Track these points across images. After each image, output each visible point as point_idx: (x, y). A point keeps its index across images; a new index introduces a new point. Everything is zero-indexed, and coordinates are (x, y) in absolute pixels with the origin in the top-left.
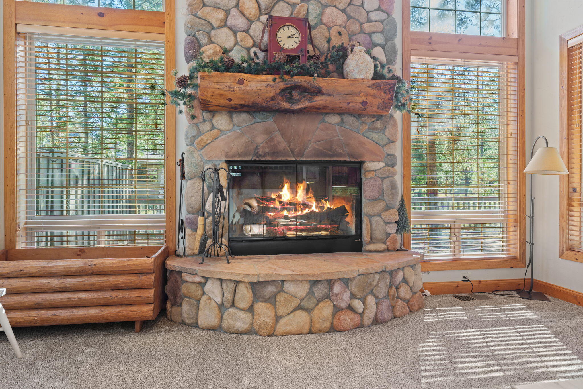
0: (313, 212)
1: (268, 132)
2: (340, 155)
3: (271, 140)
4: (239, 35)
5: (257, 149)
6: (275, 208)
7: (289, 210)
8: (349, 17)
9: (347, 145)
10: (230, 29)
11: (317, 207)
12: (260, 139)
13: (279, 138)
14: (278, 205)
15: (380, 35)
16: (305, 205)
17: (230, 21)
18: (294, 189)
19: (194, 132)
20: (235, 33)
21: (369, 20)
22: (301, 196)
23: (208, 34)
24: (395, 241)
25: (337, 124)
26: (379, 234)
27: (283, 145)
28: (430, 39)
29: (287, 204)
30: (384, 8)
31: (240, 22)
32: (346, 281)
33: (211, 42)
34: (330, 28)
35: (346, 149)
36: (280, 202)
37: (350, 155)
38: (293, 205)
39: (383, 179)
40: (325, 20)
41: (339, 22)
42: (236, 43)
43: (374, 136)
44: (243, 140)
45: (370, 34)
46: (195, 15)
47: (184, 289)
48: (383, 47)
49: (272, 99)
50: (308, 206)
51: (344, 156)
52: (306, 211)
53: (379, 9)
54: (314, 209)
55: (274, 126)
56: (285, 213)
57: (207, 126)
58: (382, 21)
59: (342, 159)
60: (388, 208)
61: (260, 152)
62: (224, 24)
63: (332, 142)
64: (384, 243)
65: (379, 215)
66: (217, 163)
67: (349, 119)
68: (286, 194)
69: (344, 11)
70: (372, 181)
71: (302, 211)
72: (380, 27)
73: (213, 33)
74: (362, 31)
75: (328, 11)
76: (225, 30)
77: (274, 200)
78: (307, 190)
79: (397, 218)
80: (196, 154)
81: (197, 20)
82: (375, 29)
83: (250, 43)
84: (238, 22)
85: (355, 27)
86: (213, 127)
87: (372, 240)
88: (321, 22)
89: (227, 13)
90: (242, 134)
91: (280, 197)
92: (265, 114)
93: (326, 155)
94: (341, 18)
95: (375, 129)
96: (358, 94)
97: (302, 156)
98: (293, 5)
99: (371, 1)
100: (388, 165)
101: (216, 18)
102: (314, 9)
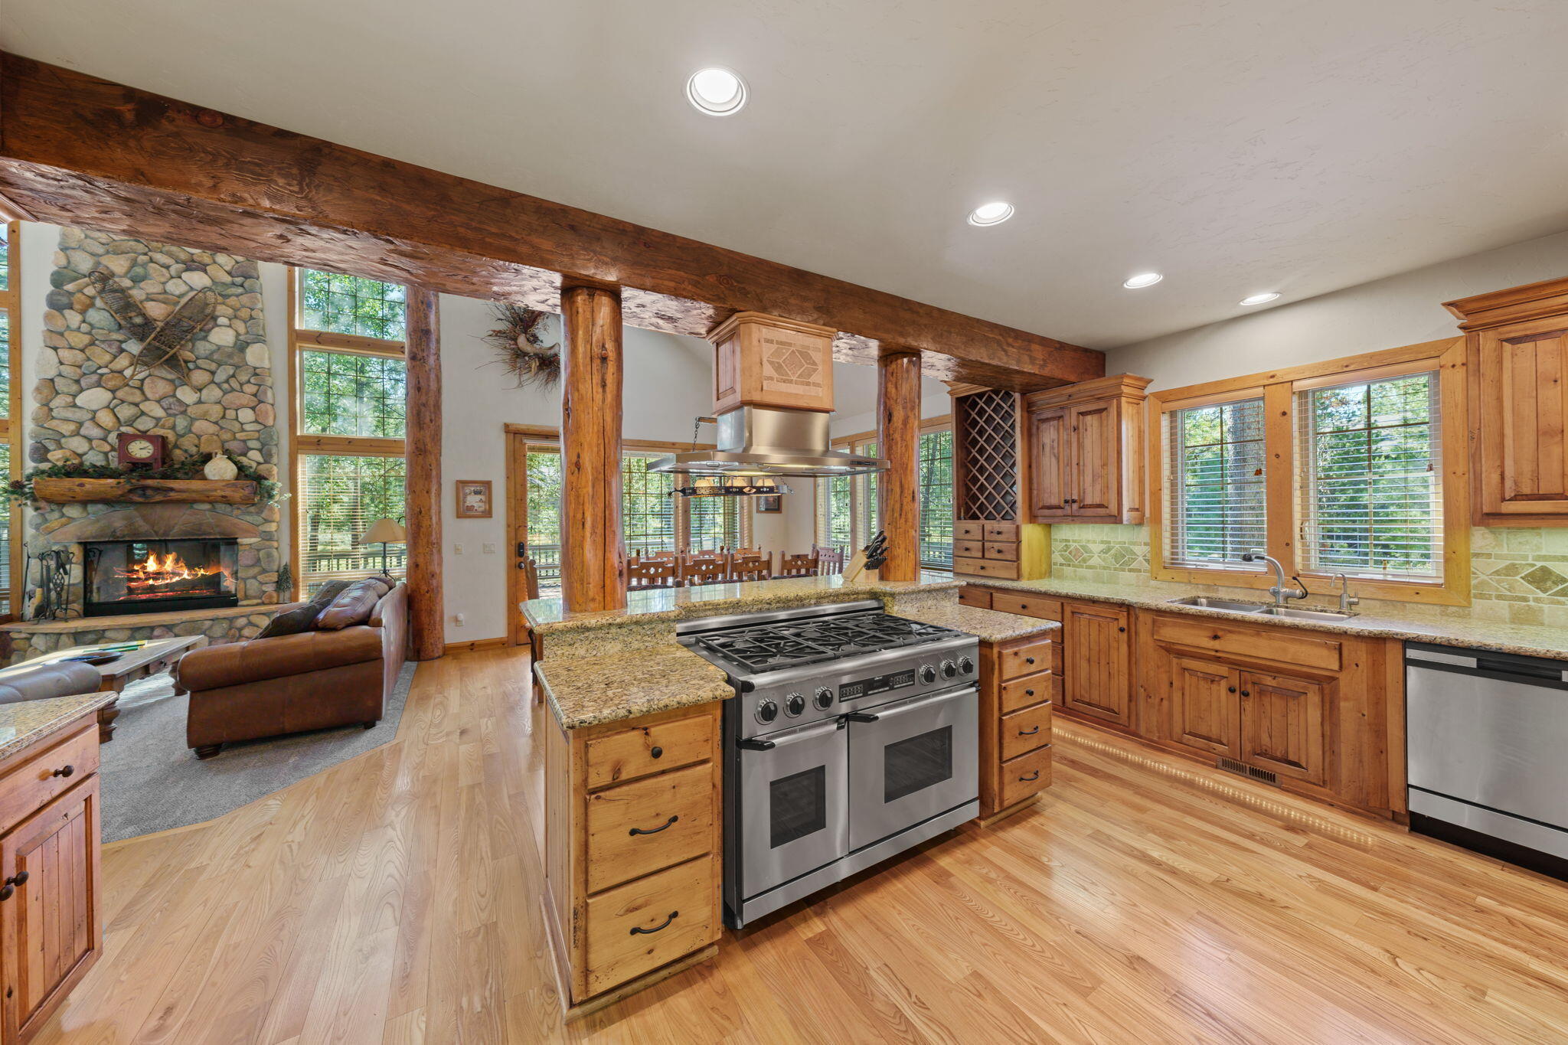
0: (184, 579)
1: (128, 518)
2: (210, 534)
3: (131, 524)
4: (95, 443)
5: (114, 531)
6: (139, 579)
7: (155, 579)
8: (222, 428)
9: (219, 526)
10: (85, 437)
11: (188, 575)
12: (118, 524)
13: (140, 522)
14: (141, 575)
15: (255, 442)
16: (174, 574)
17: (84, 431)
18: (160, 561)
19: (39, 521)
20: (90, 440)
21: (243, 430)
22: (169, 566)
23: (58, 441)
24: (271, 597)
25: (209, 510)
26: (251, 592)
27: (145, 528)
28: (319, 441)
29: (153, 574)
30: (260, 421)
31: (96, 432)
33: (61, 448)
34: (199, 437)
35: (217, 530)
36: (144, 573)
37: (220, 533)
38: (160, 575)
39: (258, 550)
40: (194, 430)
41: (211, 432)
42: (92, 448)
43: (248, 518)
44: (98, 525)
45: (244, 441)
46: (42, 427)
47: (14, 645)
48: (260, 451)
49: (122, 495)
50: (179, 575)
51: (215, 535)
52: (178, 578)
53: (256, 421)
54: (186, 576)
55: (135, 513)
56: (151, 582)
57: (56, 515)
58: (258, 431)
59: (212, 537)
60: (264, 571)
61: (118, 534)
62: (76, 433)
63: (201, 524)
64: (261, 598)
65: (255, 577)
66: (67, 544)
67: (221, 507)
68: (152, 566)
69: (216, 423)
70: (247, 553)
71: (171, 579)
72: (255, 435)
73: (63, 440)
74: (235, 439)
75: (197, 424)
76: (78, 438)
77: (138, 571)
78: (177, 561)
79: (276, 580)
80: (41, 539)
81: (43, 431)
82: (249, 437)
83: (107, 448)
84: (92, 432)
85: (226, 436)
86: (63, 515)
87: (246, 597)
88: (190, 431)
89: (81, 424)
90: (98, 521)
91: (144, 568)
92: (124, 505)
93: (195, 534)
94: (213, 429)
95: (250, 513)
96: (216, 490)
97: (168, 536)
98: (158, 419)
99: (246, 415)
100: (263, 539)
101: (67, 428)
102: (181, 423)
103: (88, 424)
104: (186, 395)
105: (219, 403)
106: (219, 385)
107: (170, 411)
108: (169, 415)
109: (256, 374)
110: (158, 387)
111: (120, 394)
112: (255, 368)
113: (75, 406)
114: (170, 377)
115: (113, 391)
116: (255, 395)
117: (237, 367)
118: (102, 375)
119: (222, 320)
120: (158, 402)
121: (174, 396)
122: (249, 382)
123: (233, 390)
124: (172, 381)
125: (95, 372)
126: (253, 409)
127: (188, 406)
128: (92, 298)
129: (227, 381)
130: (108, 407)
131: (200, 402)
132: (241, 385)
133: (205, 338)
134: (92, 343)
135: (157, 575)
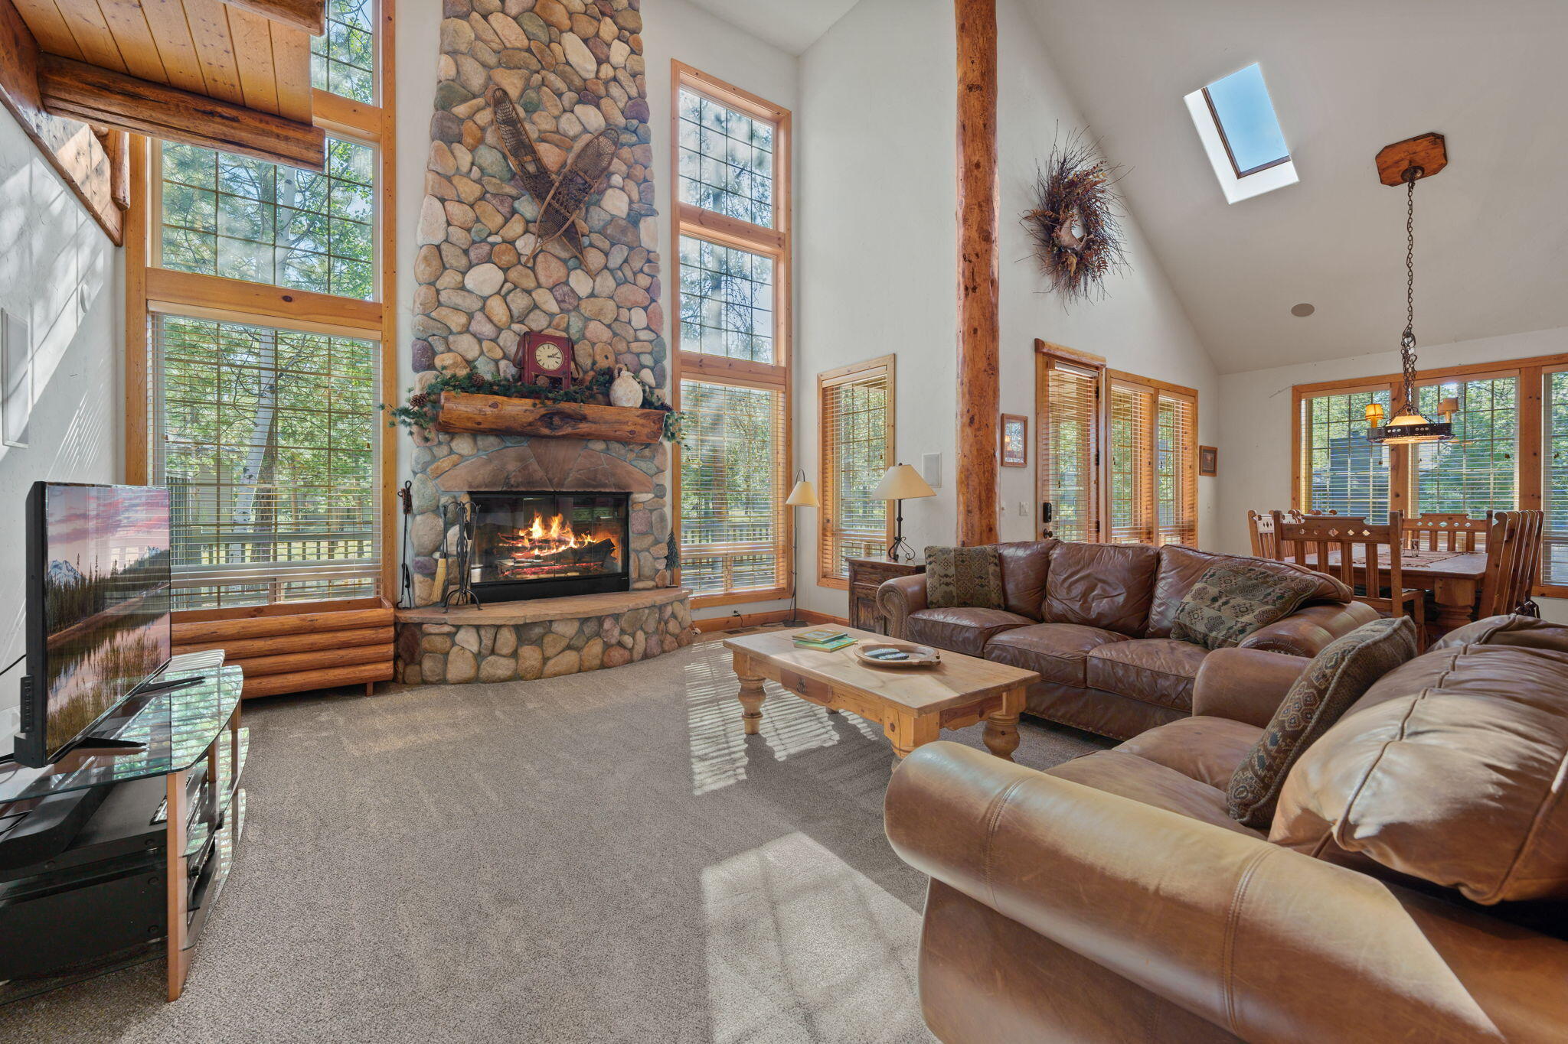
0: (570, 549)
1: (521, 459)
2: (605, 485)
3: (525, 468)
4: (486, 345)
5: (507, 478)
6: (524, 547)
8: (615, 334)
9: (613, 475)
10: (474, 335)
11: (575, 543)
12: (512, 466)
13: (534, 466)
14: (527, 543)
15: (648, 357)
16: (561, 542)
17: (474, 327)
18: (546, 524)
19: (428, 458)
20: (480, 341)
21: (637, 340)
22: (555, 531)
23: (446, 339)
24: (664, 578)
25: (602, 451)
26: (647, 571)
27: (539, 474)
30: (653, 327)
31: (487, 330)
32: (616, 617)
33: (449, 350)
34: (593, 344)
35: (612, 480)
36: (530, 540)
37: (616, 486)
39: (651, 511)
40: (588, 334)
41: (604, 338)
42: (482, 353)
43: (643, 465)
44: (490, 467)
45: (638, 355)
46: (428, 316)
48: (652, 369)
49: (530, 424)
50: (565, 543)
51: (610, 486)
52: (563, 548)
53: (648, 328)
54: (572, 544)
55: (529, 451)
56: (536, 552)
57: (445, 450)
58: (651, 342)
59: (607, 490)
60: (657, 542)
61: (512, 481)
62: (466, 330)
63: (596, 471)
64: (653, 580)
65: (648, 550)
66: (457, 494)
67: (615, 446)
68: (537, 530)
69: (609, 326)
70: (641, 514)
71: (557, 548)
72: (648, 347)
73: (451, 338)
74: (629, 351)
75: (592, 325)
76: (467, 338)
77: (523, 537)
78: (563, 525)
79: (666, 553)
80: (430, 484)
81: (431, 322)
82: (643, 350)
83: (499, 354)
84: (484, 329)
85: (622, 346)
86: (451, 452)
87: (640, 578)
88: (584, 337)
89: (470, 316)
90: (490, 461)
92: (519, 438)
93: (589, 486)
94: (606, 334)
95: (643, 458)
96: (626, 423)
97: (562, 485)
98: (552, 315)
99: (639, 318)
100: (656, 496)
101: (457, 321)
102: (576, 324)
103: (479, 316)
104: (580, 283)
105: (611, 298)
106: (611, 271)
107: (565, 306)
108: (562, 310)
109: (649, 261)
110: (550, 270)
111: (513, 274)
112: (649, 252)
113: (463, 288)
114: (564, 255)
115: (505, 270)
116: (647, 290)
117: (631, 248)
118: (493, 245)
119: (617, 180)
120: (551, 290)
121: (567, 283)
122: (641, 271)
123: (626, 281)
124: (564, 261)
125: (484, 240)
126: (645, 309)
127: (580, 299)
128: (483, 129)
129: (620, 268)
130: (498, 293)
131: (592, 295)
132: (635, 274)
133: (598, 203)
134: (482, 198)
135: (545, 543)
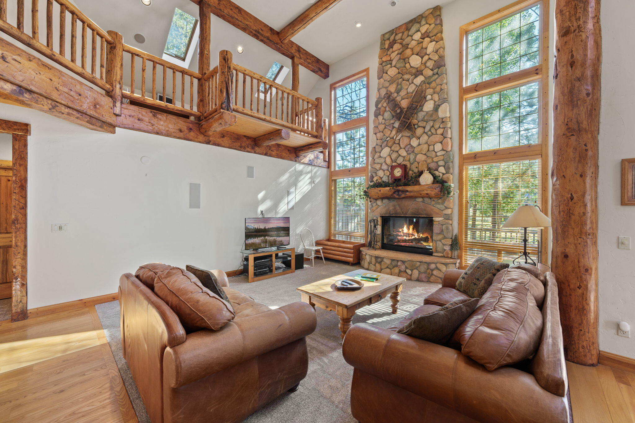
0: (415, 238)
1: (394, 206)
3: (395, 209)
4: (386, 171)
5: (390, 212)
8: (427, 156)
9: (425, 210)
11: (417, 236)
12: (391, 208)
13: (398, 208)
14: (402, 234)
15: (442, 162)
16: (413, 235)
17: (382, 168)
18: (409, 229)
19: (371, 207)
20: (384, 171)
21: (437, 156)
22: (411, 231)
23: (376, 173)
24: (448, 254)
25: (421, 201)
26: (439, 249)
27: (399, 210)
29: (406, 234)
30: (444, 149)
31: (385, 167)
32: (404, 262)
33: (377, 176)
34: (418, 163)
35: (425, 212)
37: (426, 214)
38: (408, 235)
39: (442, 225)
40: (417, 160)
41: (423, 159)
42: (384, 175)
43: (438, 206)
44: (386, 209)
45: (437, 162)
46: (372, 167)
48: (444, 166)
49: (392, 195)
51: (423, 215)
52: (413, 237)
53: (443, 150)
54: (416, 236)
55: (396, 203)
56: (405, 237)
57: (375, 204)
58: (443, 155)
60: (445, 238)
62: (381, 169)
63: (418, 209)
64: (443, 253)
65: (440, 241)
66: (377, 217)
67: (426, 199)
68: (405, 230)
69: (425, 154)
70: (437, 226)
72: (442, 158)
74: (433, 161)
75: (418, 156)
76: (381, 171)
77: (401, 231)
78: (413, 229)
79: (451, 244)
80: (372, 214)
81: (373, 169)
82: (439, 160)
85: (429, 161)
86: (377, 204)
87: (437, 252)
88: (415, 161)
89: (382, 164)
90: (385, 207)
91: (403, 230)
92: (393, 199)
93: (416, 214)
95: (439, 203)
96: (423, 191)
97: (407, 215)
98: (404, 157)
99: (438, 147)
100: (445, 219)
101: (378, 167)
102: (412, 157)
103: (384, 164)
104: (414, 142)
105: (427, 143)
106: (426, 133)
107: (408, 152)
108: (408, 154)
109: (443, 122)
110: (404, 142)
111: (393, 148)
112: (442, 119)
113: (380, 157)
114: (408, 135)
115: (391, 147)
116: (442, 135)
117: (434, 121)
118: (388, 141)
119: (429, 97)
120: (404, 148)
121: (410, 144)
122: (440, 127)
123: (433, 134)
124: (409, 137)
125: (386, 140)
126: (441, 143)
127: (415, 148)
128: (385, 108)
129: (430, 130)
130: (389, 155)
131: (419, 145)
132: (436, 130)
133: (421, 110)
134: (385, 128)
